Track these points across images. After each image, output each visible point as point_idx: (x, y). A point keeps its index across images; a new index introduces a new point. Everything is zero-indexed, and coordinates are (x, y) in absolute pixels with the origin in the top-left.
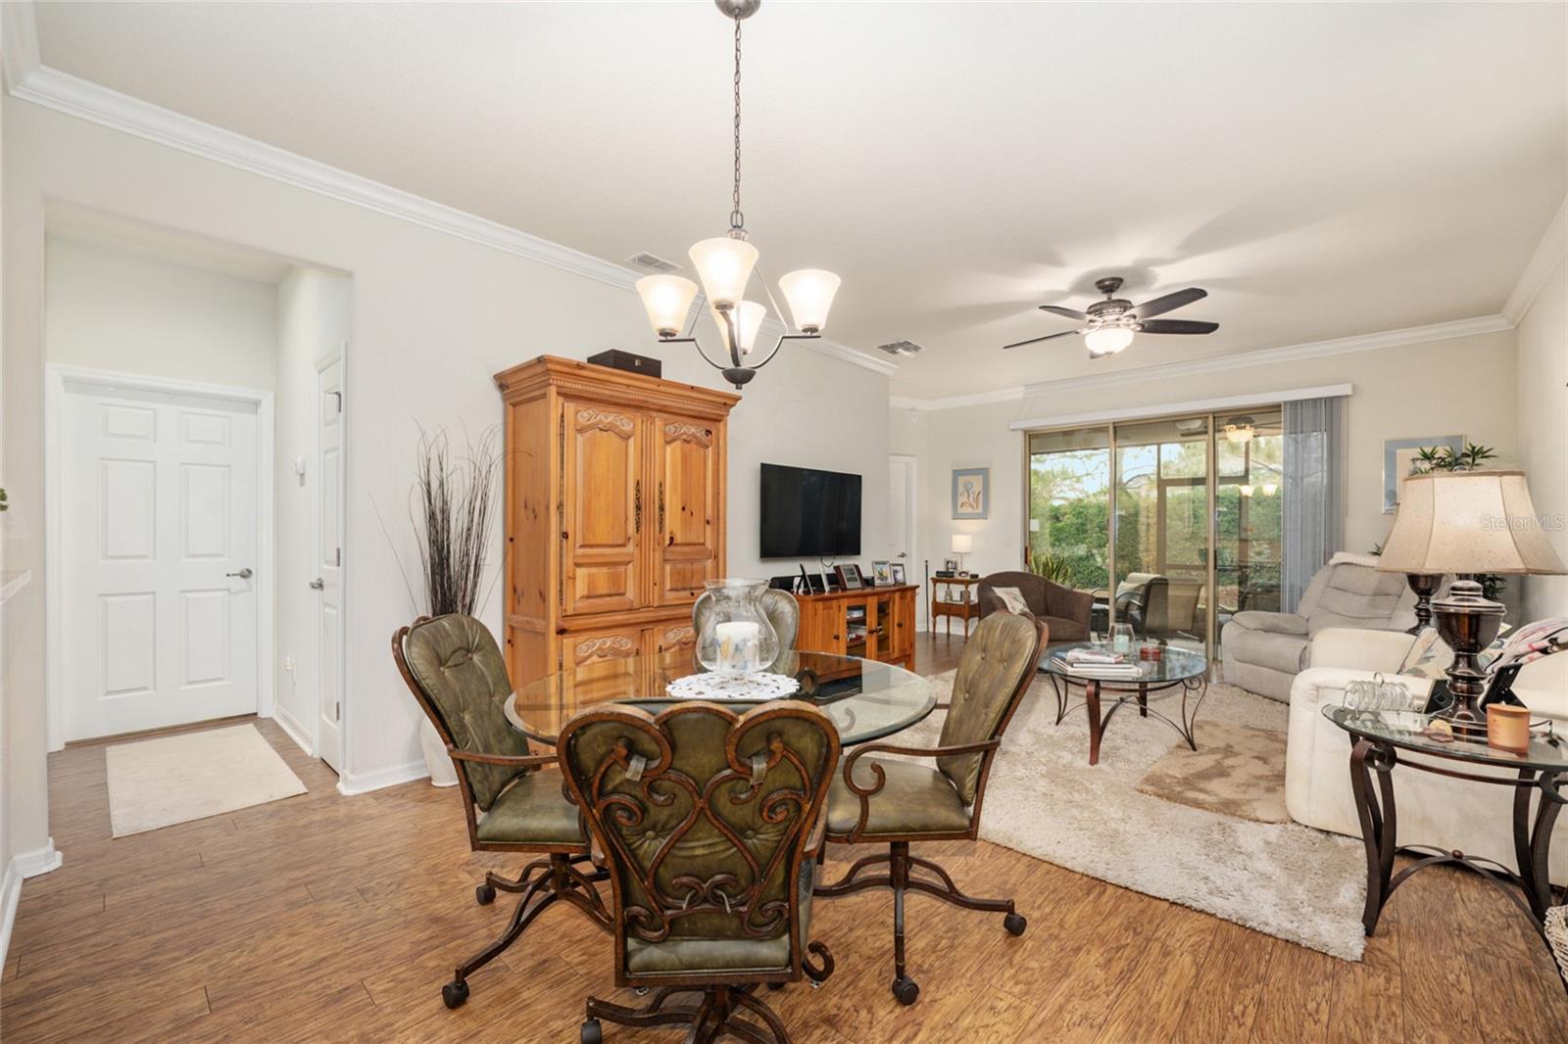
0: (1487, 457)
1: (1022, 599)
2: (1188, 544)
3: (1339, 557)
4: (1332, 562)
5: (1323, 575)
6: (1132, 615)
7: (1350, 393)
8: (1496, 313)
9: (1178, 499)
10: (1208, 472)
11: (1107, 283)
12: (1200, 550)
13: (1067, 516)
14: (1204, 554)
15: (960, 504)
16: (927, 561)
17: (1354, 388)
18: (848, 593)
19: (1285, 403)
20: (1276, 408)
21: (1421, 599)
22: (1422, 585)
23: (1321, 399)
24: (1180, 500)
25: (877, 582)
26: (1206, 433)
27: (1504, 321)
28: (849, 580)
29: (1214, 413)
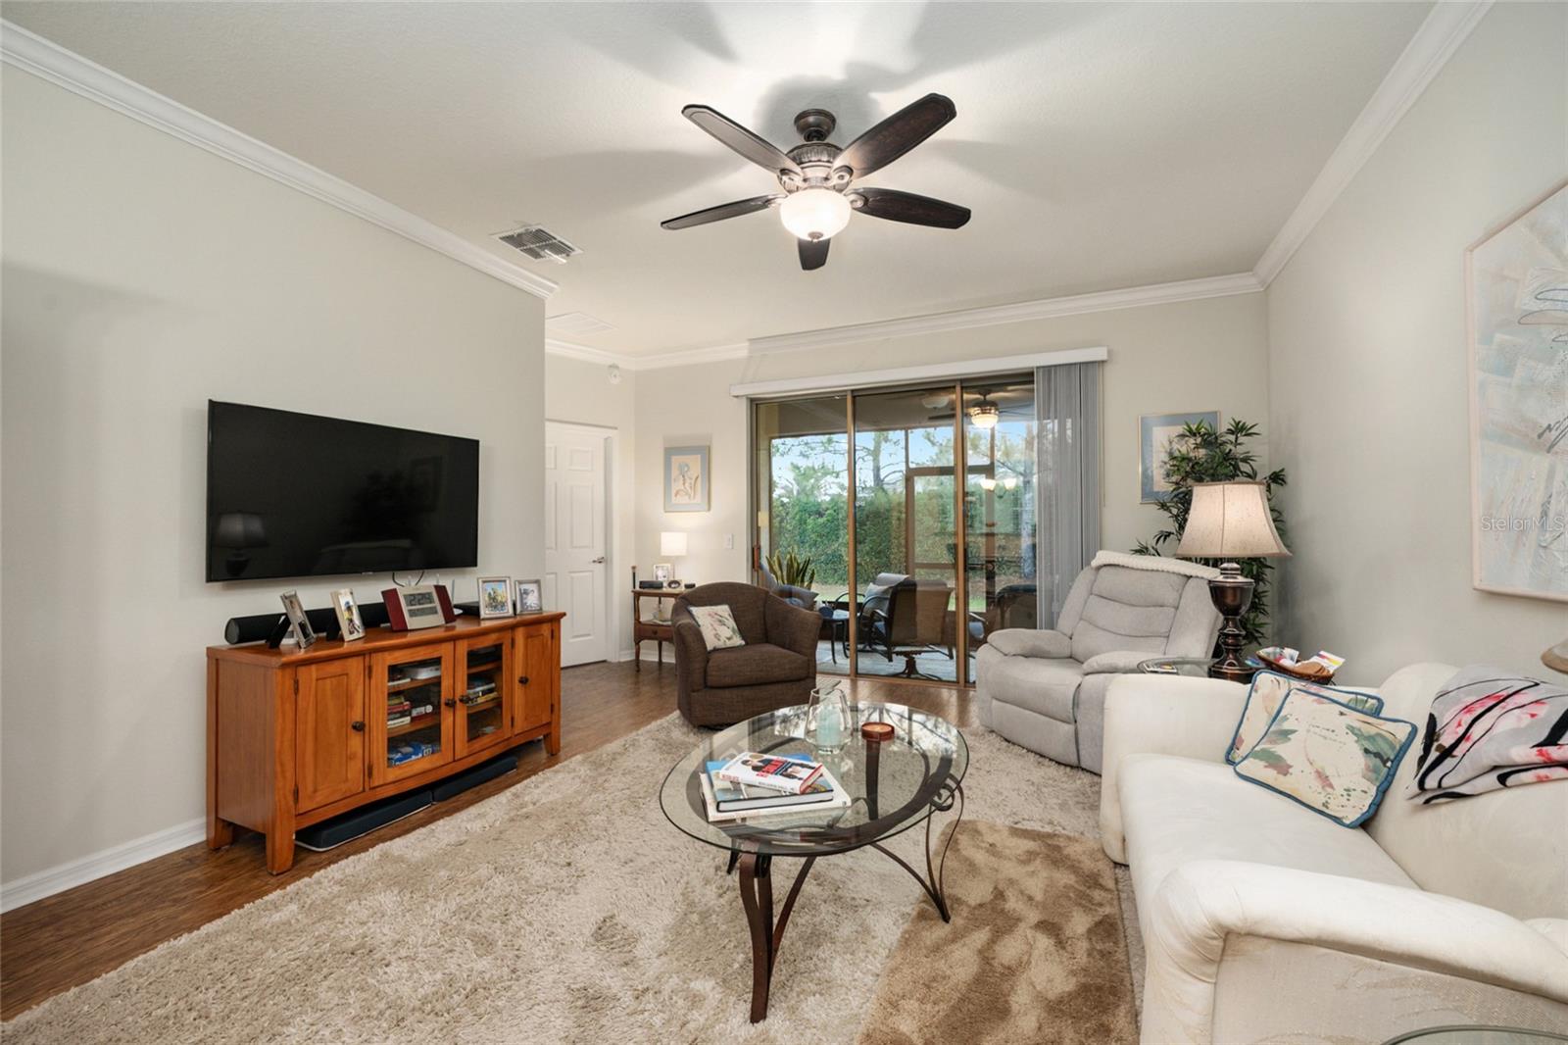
0: (1249, 435)
1: (731, 623)
2: (937, 538)
3: (1102, 557)
4: (1095, 563)
5: (1084, 578)
6: (877, 628)
7: (1105, 358)
8: (1248, 271)
9: (929, 494)
10: (956, 464)
11: (811, 119)
12: (949, 545)
13: (829, 512)
14: (953, 549)
15: (674, 492)
16: (634, 568)
17: (1110, 352)
18: (410, 638)
19: (1038, 368)
20: (1026, 378)
21: (1227, 620)
22: (1229, 600)
23: (1075, 364)
24: (932, 496)
25: (484, 612)
26: (953, 416)
27: (1253, 281)
28: (413, 613)
29: (962, 381)
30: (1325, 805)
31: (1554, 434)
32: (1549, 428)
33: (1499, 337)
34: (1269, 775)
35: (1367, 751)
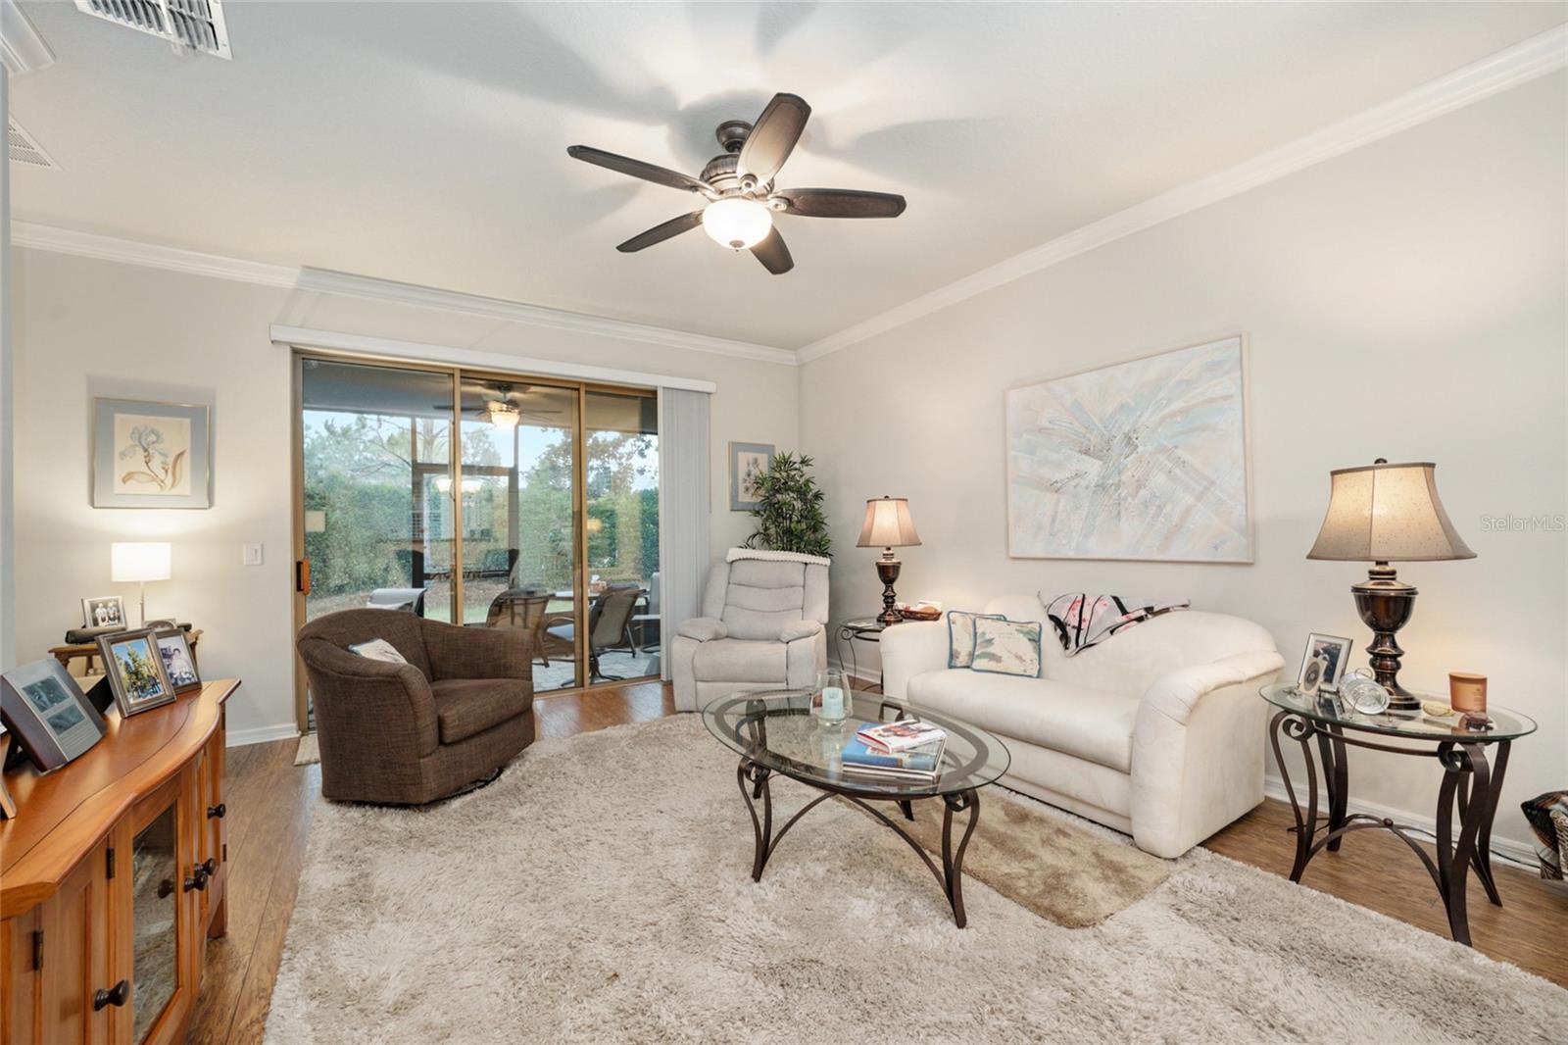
3: (734, 553)
4: (729, 558)
5: (720, 570)
7: (714, 391)
15: (118, 475)
17: (716, 388)
19: (663, 388)
23: (692, 391)
27: (794, 357)
29: (587, 385)
30: (1025, 671)
31: (1059, 485)
32: (1056, 482)
33: (1025, 436)
34: (992, 665)
35: (1030, 640)
